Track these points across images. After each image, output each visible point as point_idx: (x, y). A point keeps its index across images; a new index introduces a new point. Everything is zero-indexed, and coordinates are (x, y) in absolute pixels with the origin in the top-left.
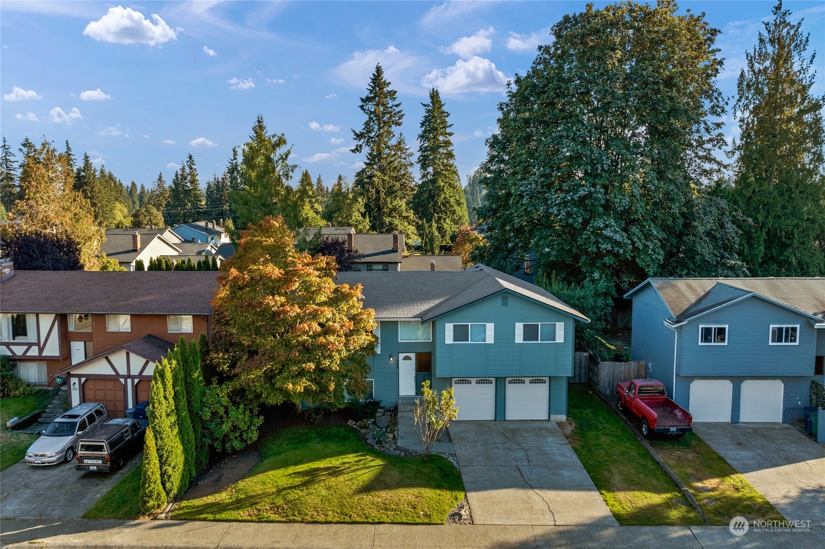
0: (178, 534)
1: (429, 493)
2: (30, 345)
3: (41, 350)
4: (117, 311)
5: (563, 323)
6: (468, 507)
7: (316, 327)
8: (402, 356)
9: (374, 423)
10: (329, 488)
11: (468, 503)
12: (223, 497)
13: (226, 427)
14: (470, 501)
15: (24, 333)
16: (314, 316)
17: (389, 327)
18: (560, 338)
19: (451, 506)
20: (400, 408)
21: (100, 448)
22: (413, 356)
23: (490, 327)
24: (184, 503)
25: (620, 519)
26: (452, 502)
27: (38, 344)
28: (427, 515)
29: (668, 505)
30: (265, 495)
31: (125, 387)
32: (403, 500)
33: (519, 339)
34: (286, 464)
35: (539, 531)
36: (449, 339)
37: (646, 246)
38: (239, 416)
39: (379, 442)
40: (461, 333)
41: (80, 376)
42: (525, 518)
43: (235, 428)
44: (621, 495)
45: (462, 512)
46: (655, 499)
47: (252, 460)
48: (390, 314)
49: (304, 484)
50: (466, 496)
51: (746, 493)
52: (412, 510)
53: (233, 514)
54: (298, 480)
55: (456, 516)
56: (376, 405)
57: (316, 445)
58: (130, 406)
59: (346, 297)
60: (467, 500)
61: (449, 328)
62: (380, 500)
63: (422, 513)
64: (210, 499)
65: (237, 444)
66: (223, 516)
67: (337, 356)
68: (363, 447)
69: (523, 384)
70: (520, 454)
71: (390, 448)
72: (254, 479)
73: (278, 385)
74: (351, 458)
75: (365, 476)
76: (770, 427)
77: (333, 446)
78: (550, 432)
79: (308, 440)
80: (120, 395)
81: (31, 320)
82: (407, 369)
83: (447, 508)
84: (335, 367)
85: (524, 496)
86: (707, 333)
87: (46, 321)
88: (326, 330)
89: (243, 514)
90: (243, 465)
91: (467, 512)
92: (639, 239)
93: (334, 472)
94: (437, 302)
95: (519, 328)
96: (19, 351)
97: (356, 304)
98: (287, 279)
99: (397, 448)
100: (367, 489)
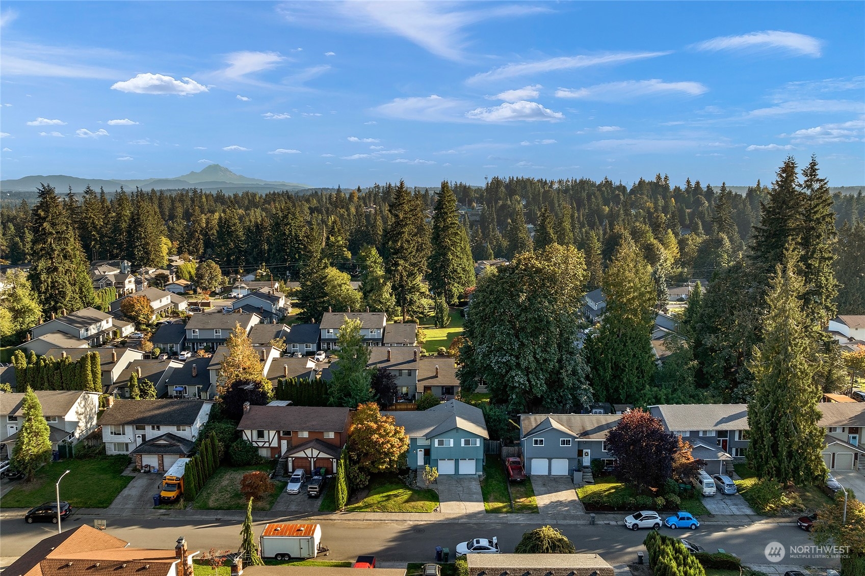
0: (350, 516)
1: (427, 503)
2: (265, 442)
3: (270, 444)
4: (303, 430)
5: (479, 439)
7: (389, 446)
8: (418, 450)
9: (408, 477)
10: (395, 501)
11: (440, 506)
12: (360, 504)
13: (358, 481)
15: (263, 437)
16: (388, 442)
17: (414, 440)
18: (478, 445)
20: (418, 470)
21: (316, 488)
22: (423, 450)
23: (452, 440)
24: (348, 507)
25: (487, 511)
26: (435, 506)
27: (269, 442)
28: (426, 509)
29: (504, 507)
30: (374, 504)
31: (310, 461)
32: (419, 505)
33: (463, 445)
34: (379, 493)
35: (460, 515)
36: (436, 445)
37: (537, 384)
38: (362, 476)
39: (410, 484)
40: (441, 443)
41: (292, 457)
42: (457, 511)
43: (361, 481)
44: (490, 504)
46: (501, 505)
47: (367, 491)
48: (414, 435)
49: (387, 500)
50: (440, 504)
51: (532, 503)
52: (422, 508)
53: (366, 510)
54: (384, 499)
55: (436, 510)
56: (409, 469)
57: (388, 486)
58: (312, 469)
59: (399, 432)
61: (436, 441)
62: (411, 505)
64: (356, 505)
65: (361, 486)
66: (362, 510)
67: (396, 456)
68: (405, 487)
69: (465, 460)
70: (461, 489)
71: (414, 486)
72: (370, 498)
73: (376, 466)
74: (401, 491)
75: (406, 497)
76: (561, 477)
77: (394, 486)
78: (475, 479)
79: (385, 484)
80: (308, 465)
81: (266, 432)
82: (421, 455)
83: (433, 507)
84: (396, 459)
85: (459, 504)
86: (536, 442)
87: (272, 433)
88: (392, 446)
89: (368, 510)
90: (364, 494)
91: (439, 509)
92: (534, 379)
93: (396, 496)
94: (432, 428)
95: (463, 440)
96: (261, 444)
97: (402, 435)
98: (379, 428)
99: (417, 487)
100: (407, 501)
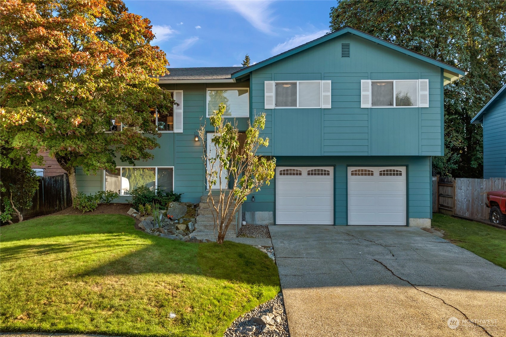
1: (204, 284)
5: (427, 80)
6: (281, 311)
11: (283, 305)
14: (288, 301)
18: (423, 102)
19: (243, 307)
26: (249, 301)
28: (182, 320)
32: (142, 292)
45: (268, 319)
50: (280, 293)
52: (155, 310)
55: (251, 327)
60: (282, 300)
62: (96, 289)
63: (173, 315)
69: (370, 177)
70: (377, 249)
83: (234, 310)
85: (402, 297)
91: (279, 319)
